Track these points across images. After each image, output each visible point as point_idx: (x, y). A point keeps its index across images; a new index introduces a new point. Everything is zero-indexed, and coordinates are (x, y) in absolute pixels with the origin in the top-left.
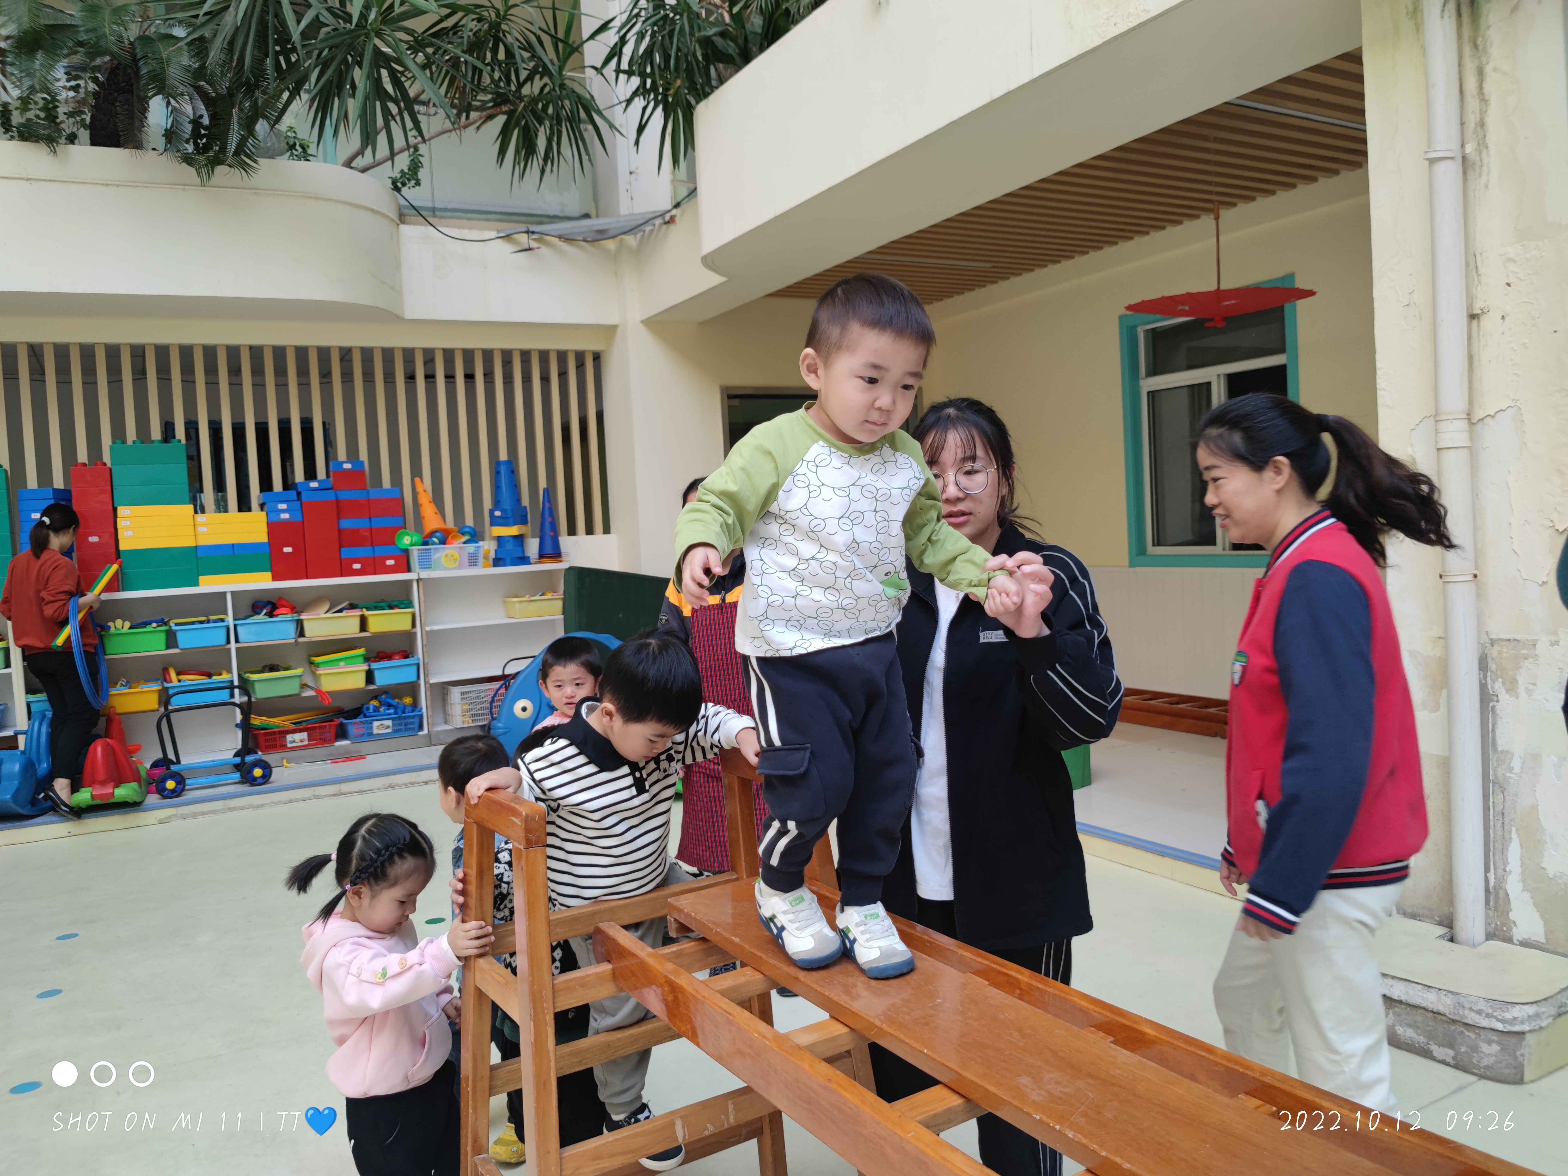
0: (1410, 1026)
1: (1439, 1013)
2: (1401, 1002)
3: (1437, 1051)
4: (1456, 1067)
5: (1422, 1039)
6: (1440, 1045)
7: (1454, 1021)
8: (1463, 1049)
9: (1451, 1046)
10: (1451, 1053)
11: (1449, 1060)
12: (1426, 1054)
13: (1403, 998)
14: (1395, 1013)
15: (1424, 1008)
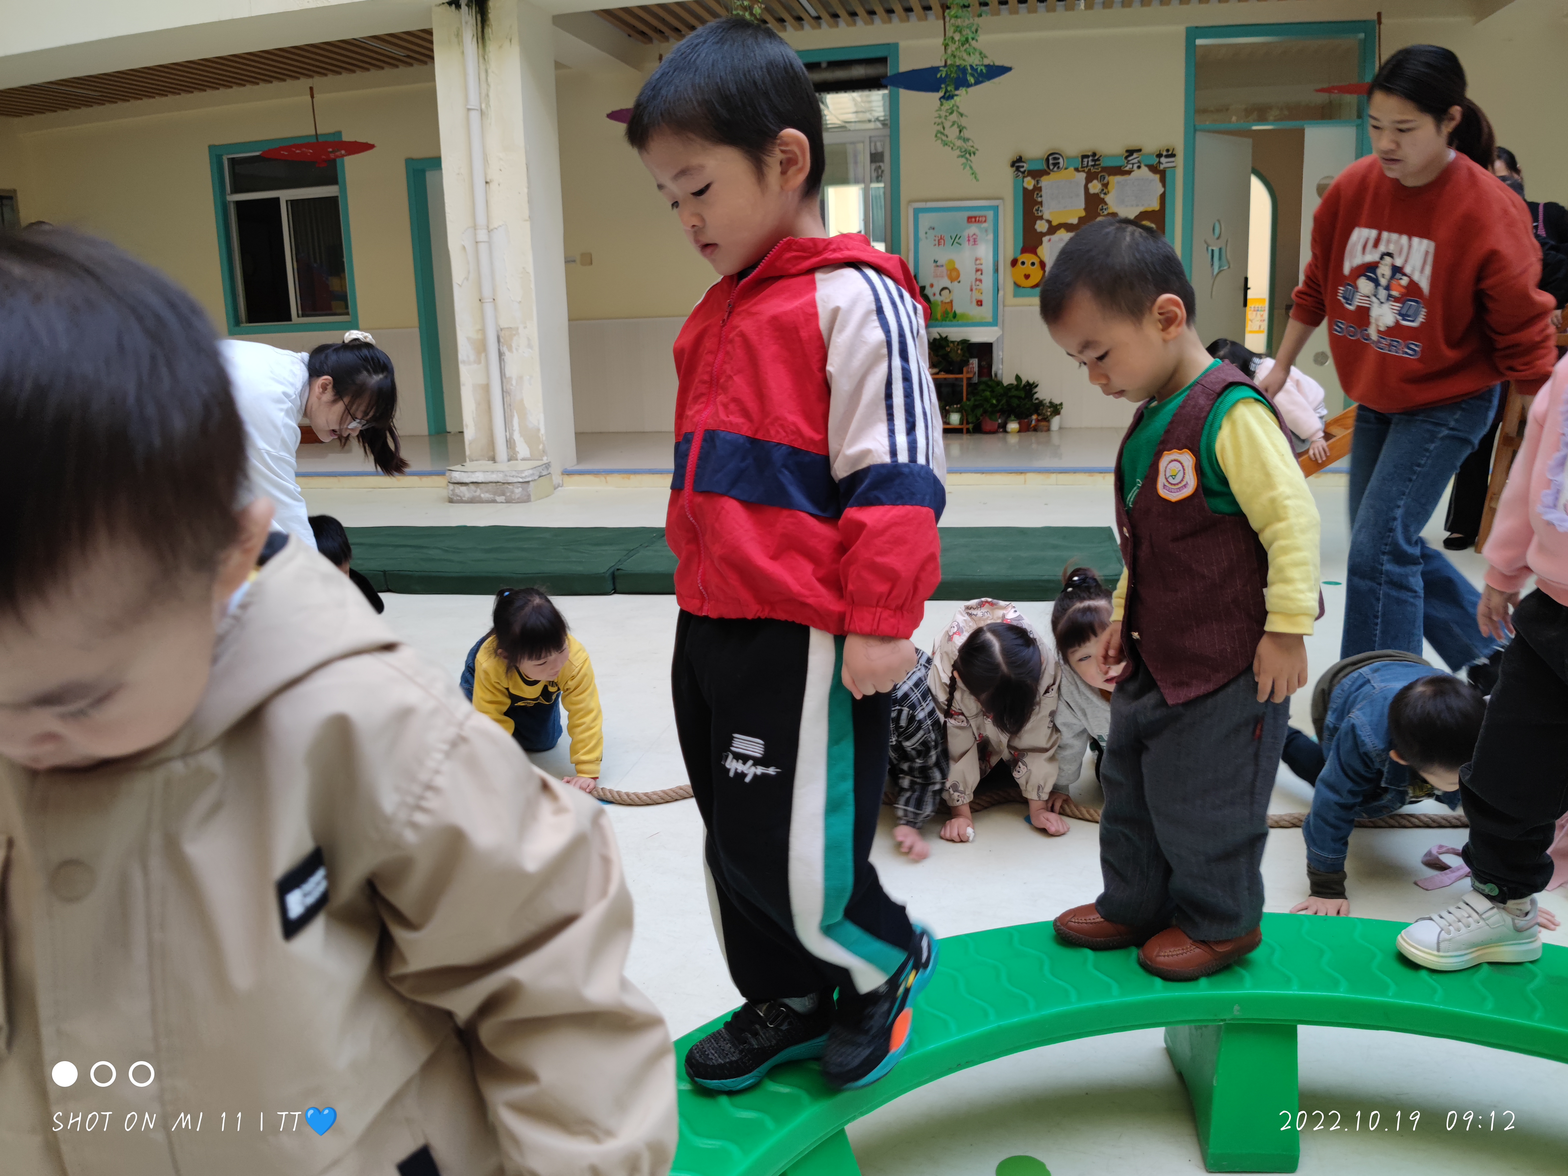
0: (487, 492)
1: (498, 482)
2: (482, 483)
3: (498, 499)
4: (507, 502)
5: (492, 496)
6: (499, 496)
7: (504, 483)
8: (508, 494)
9: (503, 494)
10: (504, 497)
11: (504, 501)
12: (494, 501)
13: (483, 480)
14: (480, 489)
15: (492, 482)
